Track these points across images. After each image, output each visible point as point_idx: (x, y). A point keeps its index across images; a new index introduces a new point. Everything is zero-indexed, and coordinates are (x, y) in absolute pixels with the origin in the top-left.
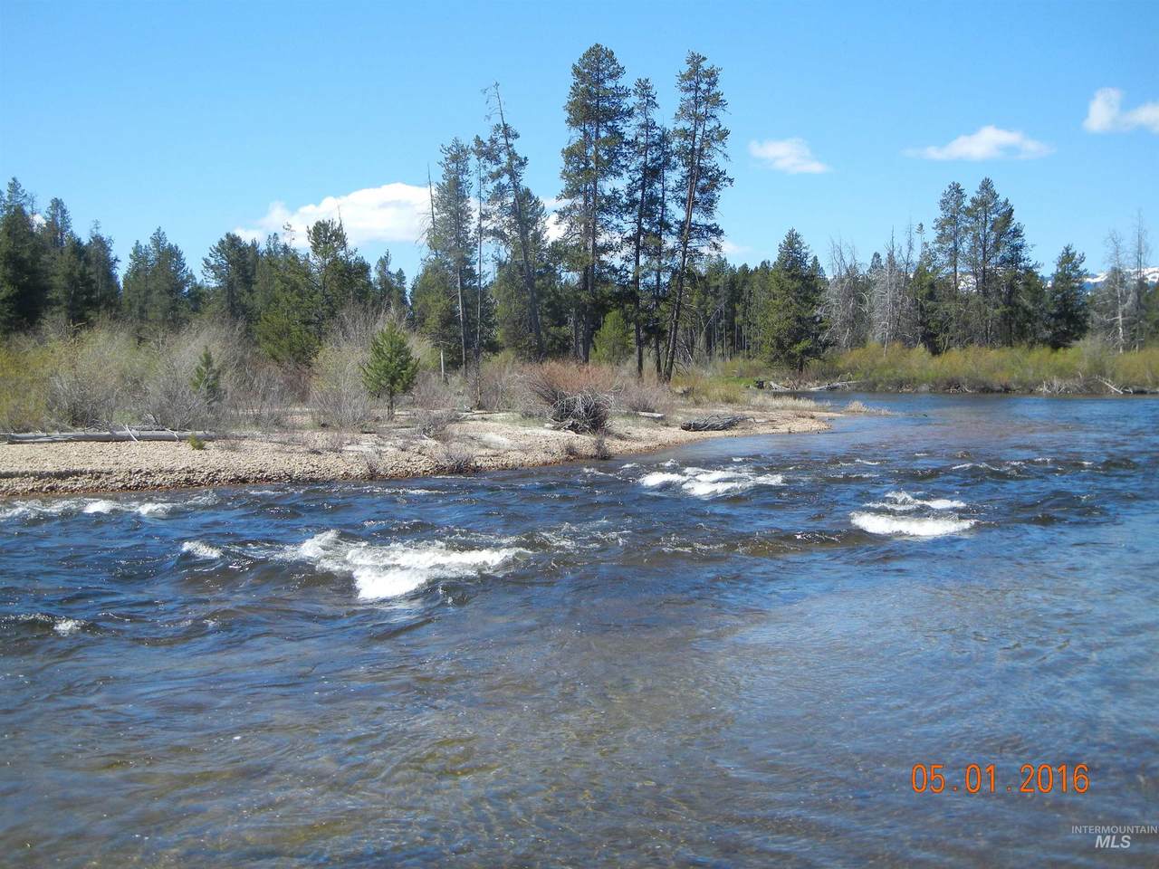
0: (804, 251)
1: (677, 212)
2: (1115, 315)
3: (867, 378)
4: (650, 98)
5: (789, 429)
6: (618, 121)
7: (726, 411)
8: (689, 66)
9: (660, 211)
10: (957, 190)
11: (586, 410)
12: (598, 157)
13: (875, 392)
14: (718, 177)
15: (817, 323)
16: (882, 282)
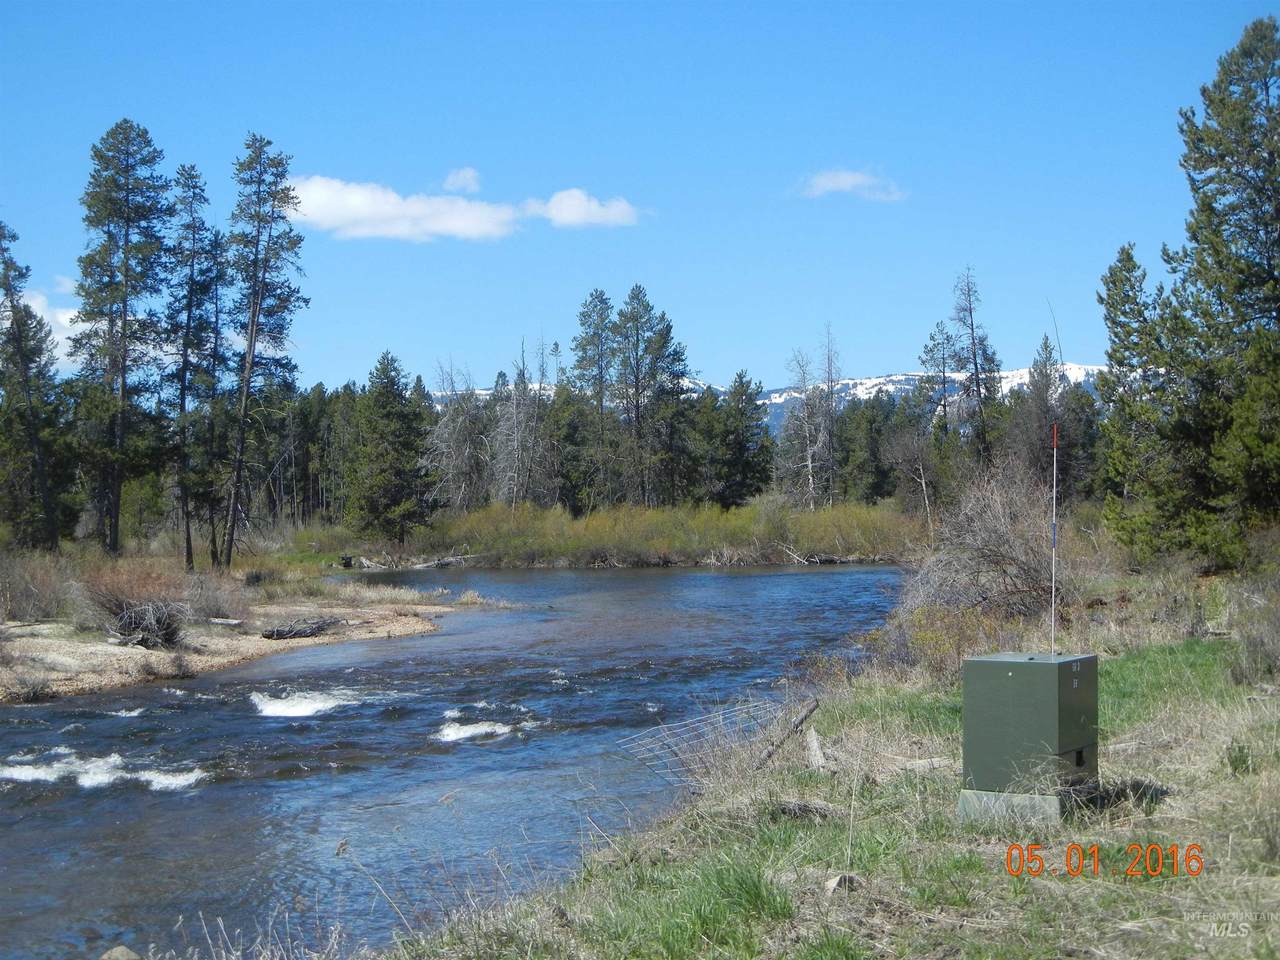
0: (403, 380)
1: (235, 341)
2: (803, 459)
3: (489, 550)
4: (197, 191)
5: (389, 632)
6: (155, 221)
7: (308, 609)
8: (249, 151)
9: (213, 340)
10: (600, 300)
11: (158, 621)
12: (128, 269)
13: (499, 569)
14: (289, 296)
15: (421, 477)
16: (508, 419)
